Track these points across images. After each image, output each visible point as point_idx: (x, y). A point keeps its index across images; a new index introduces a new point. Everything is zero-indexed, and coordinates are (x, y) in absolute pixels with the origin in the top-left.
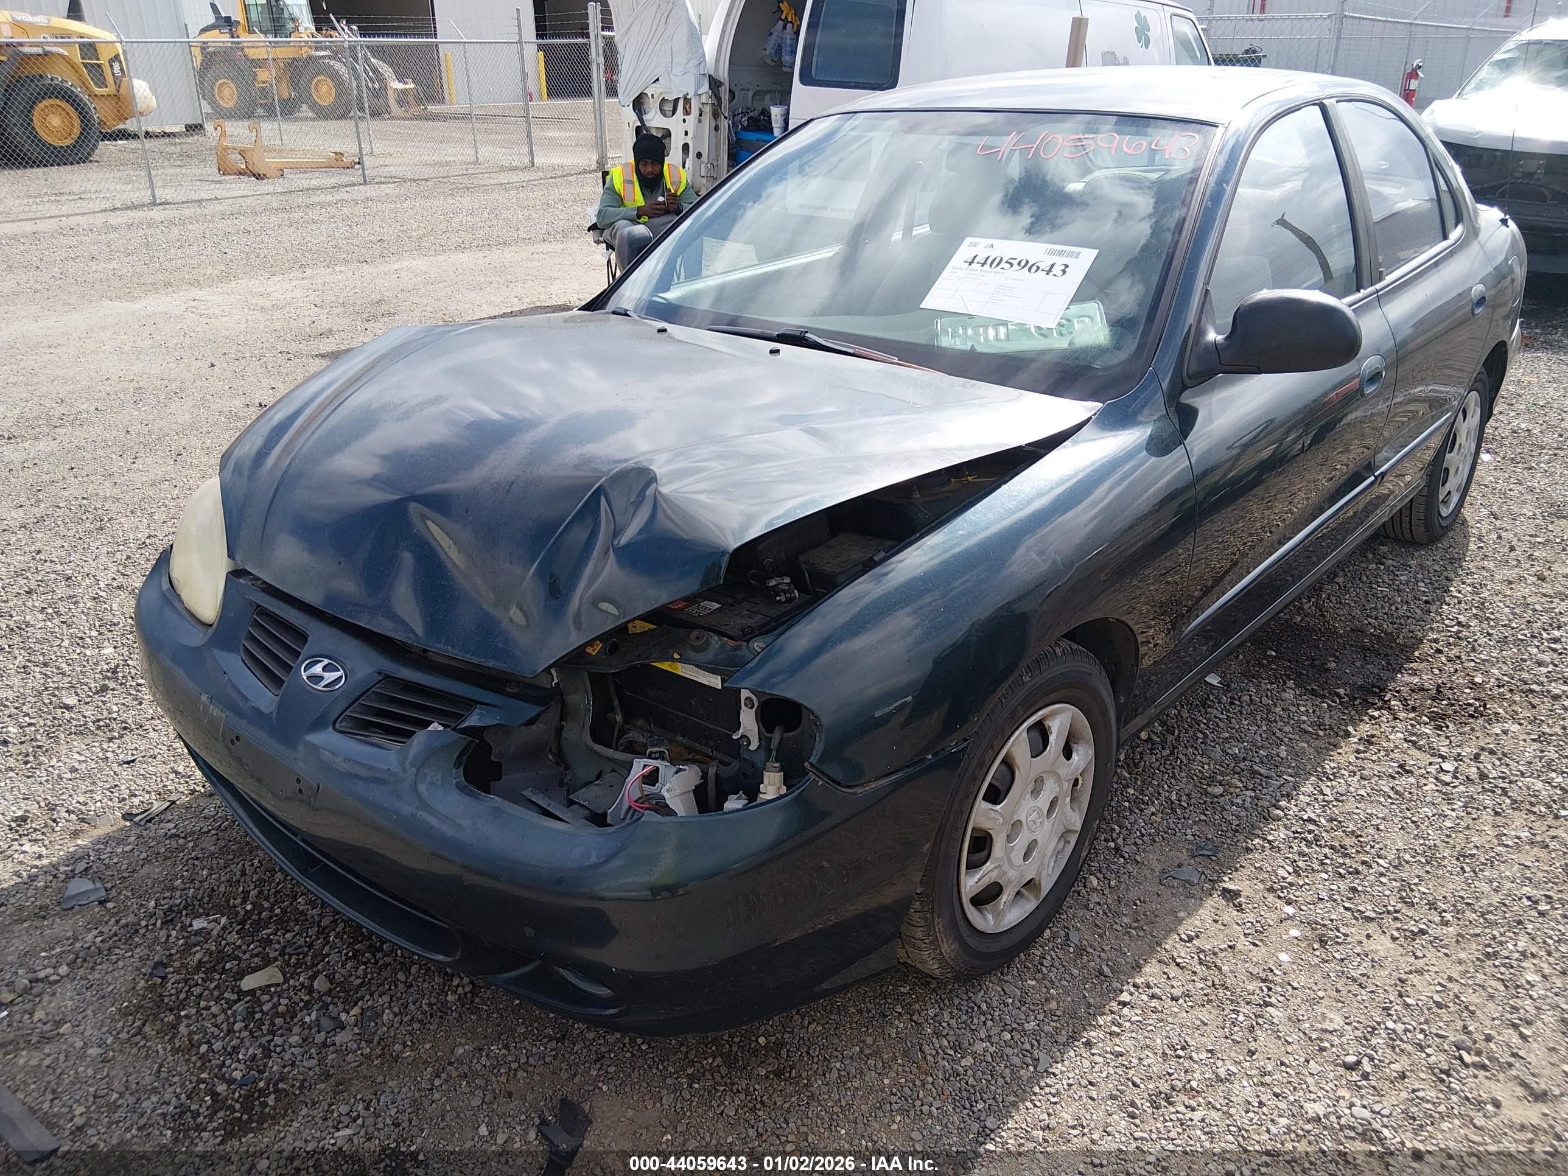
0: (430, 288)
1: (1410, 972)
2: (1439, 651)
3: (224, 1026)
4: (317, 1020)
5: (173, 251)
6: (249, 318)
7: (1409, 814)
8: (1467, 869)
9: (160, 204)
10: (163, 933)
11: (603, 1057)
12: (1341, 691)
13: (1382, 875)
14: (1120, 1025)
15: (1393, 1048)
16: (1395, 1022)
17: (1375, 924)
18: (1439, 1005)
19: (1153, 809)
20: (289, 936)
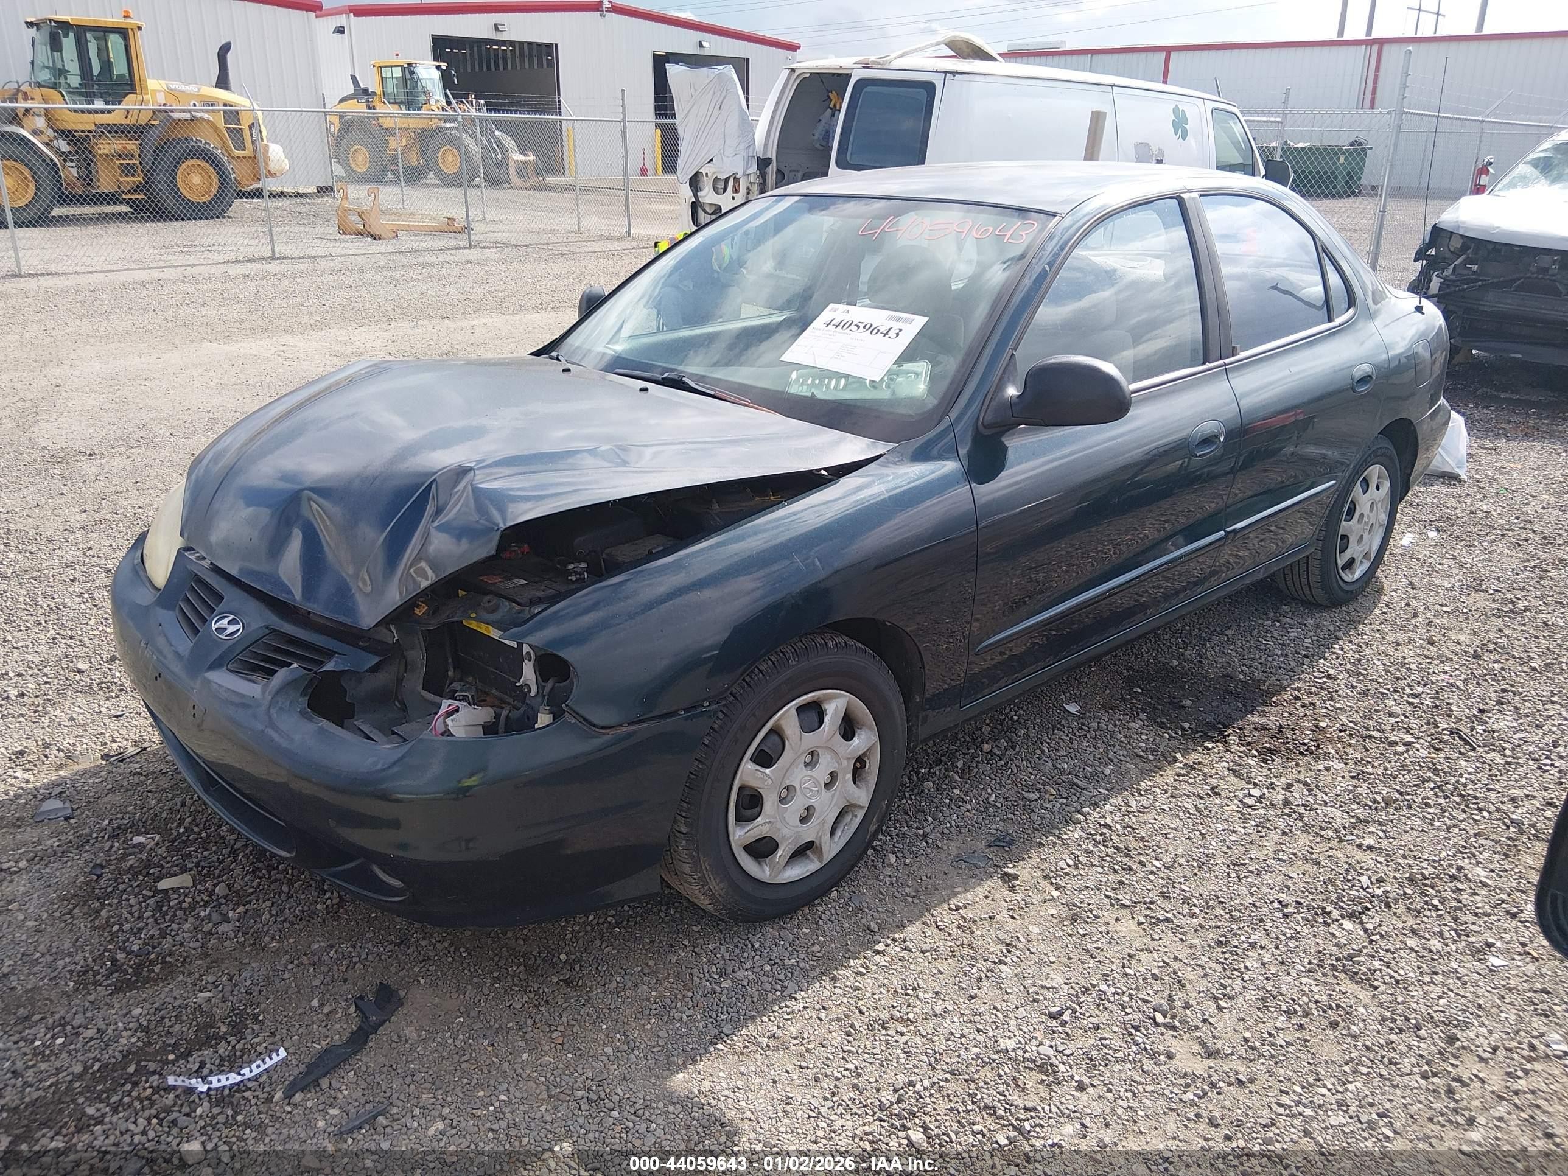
0: (498, 342)
1: (1142, 950)
2: (1297, 698)
3: (136, 914)
4: (210, 914)
5: (278, 301)
6: (328, 363)
7: (1200, 827)
8: (1233, 874)
9: (279, 258)
10: (109, 843)
11: (429, 959)
12: (1186, 725)
13: (1152, 873)
14: (867, 968)
15: (1099, 1005)
16: (1109, 986)
17: (1128, 910)
18: (1155, 977)
19: (969, 807)
20: (206, 853)
